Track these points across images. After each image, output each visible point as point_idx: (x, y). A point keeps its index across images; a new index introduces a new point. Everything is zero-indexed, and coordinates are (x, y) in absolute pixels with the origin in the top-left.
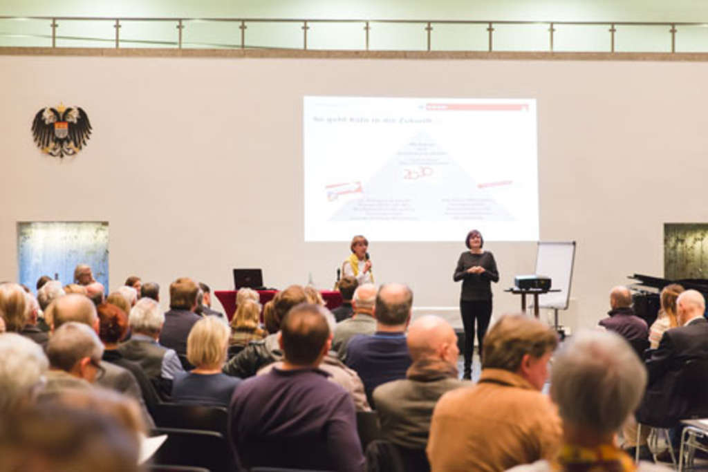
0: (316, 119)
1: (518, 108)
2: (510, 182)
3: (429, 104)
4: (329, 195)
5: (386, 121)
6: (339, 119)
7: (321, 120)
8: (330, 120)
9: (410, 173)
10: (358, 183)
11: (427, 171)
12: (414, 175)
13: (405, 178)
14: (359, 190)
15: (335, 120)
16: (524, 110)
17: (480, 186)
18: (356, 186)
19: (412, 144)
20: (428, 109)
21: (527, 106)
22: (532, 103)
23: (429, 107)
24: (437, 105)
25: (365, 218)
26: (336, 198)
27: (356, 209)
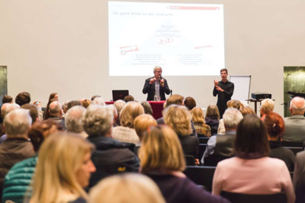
0: (114, 13)
1: (214, 9)
2: (211, 46)
3: (171, 7)
4: (122, 52)
5: (150, 14)
6: (126, 13)
7: (117, 13)
8: (122, 14)
9: (162, 41)
10: (136, 46)
11: (170, 40)
12: (164, 42)
13: (160, 43)
14: (137, 50)
15: (124, 14)
16: (218, 9)
17: (196, 48)
18: (136, 48)
19: (163, 26)
20: (171, 9)
21: (219, 8)
22: (221, 6)
23: (171, 8)
24: (175, 7)
25: (139, 64)
26: (125, 54)
27: (135, 59)
